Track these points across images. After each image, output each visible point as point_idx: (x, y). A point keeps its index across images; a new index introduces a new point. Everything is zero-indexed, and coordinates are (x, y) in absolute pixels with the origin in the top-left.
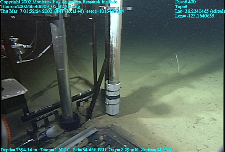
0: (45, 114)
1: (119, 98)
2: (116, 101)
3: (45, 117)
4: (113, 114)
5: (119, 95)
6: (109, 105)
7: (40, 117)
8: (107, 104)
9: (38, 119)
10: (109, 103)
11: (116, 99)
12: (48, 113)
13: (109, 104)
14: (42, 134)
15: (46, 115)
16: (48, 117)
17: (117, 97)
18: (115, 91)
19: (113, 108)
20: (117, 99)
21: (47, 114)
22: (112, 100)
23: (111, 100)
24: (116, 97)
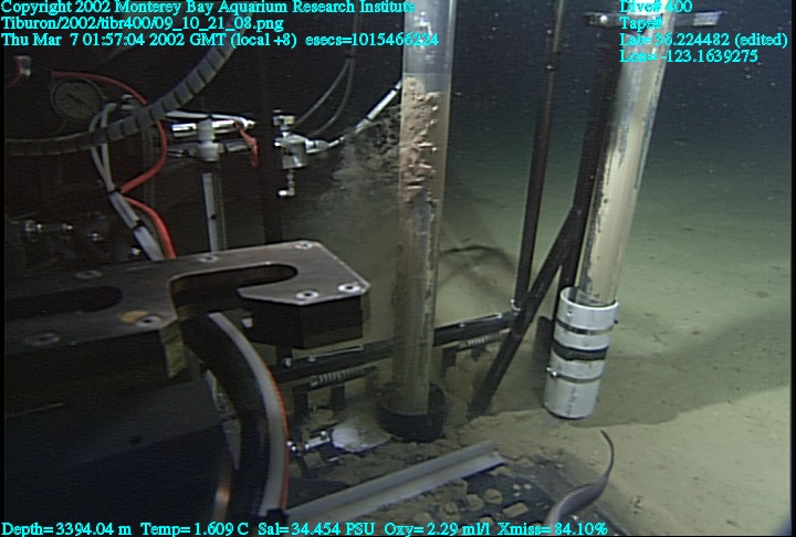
0: (338, 373)
1: (603, 358)
2: (590, 367)
3: (337, 381)
4: (569, 412)
5: (605, 350)
6: (561, 381)
7: (321, 376)
8: (555, 374)
9: (314, 384)
10: (563, 373)
11: (589, 360)
12: (348, 371)
13: (559, 376)
14: (320, 435)
15: (342, 374)
16: (346, 384)
17: (597, 355)
18: (593, 333)
19: (574, 391)
20: (595, 363)
21: (343, 372)
22: (573, 363)
23: (569, 363)
24: (591, 355)
